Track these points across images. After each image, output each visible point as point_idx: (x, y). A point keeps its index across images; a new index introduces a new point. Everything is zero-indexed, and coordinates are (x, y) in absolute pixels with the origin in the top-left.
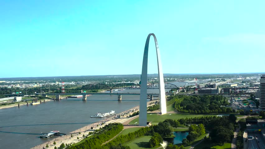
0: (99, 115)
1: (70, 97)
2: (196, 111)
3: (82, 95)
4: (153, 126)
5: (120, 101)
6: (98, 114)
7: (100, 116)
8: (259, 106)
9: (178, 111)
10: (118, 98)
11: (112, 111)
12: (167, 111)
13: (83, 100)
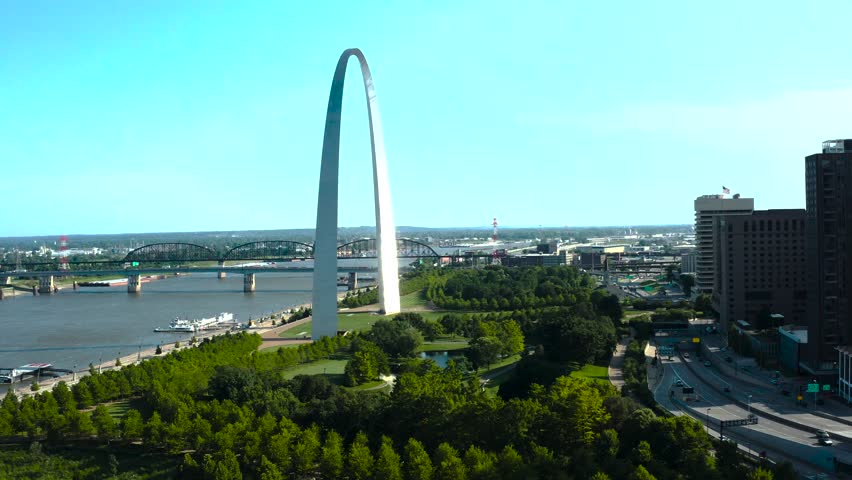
0: (181, 323)
1: (86, 285)
2: (496, 302)
3: (126, 280)
4: (358, 333)
5: (250, 291)
6: (179, 322)
7: (183, 327)
8: (692, 289)
9: (438, 304)
10: (245, 282)
11: (226, 314)
12: (402, 307)
13: (129, 292)
